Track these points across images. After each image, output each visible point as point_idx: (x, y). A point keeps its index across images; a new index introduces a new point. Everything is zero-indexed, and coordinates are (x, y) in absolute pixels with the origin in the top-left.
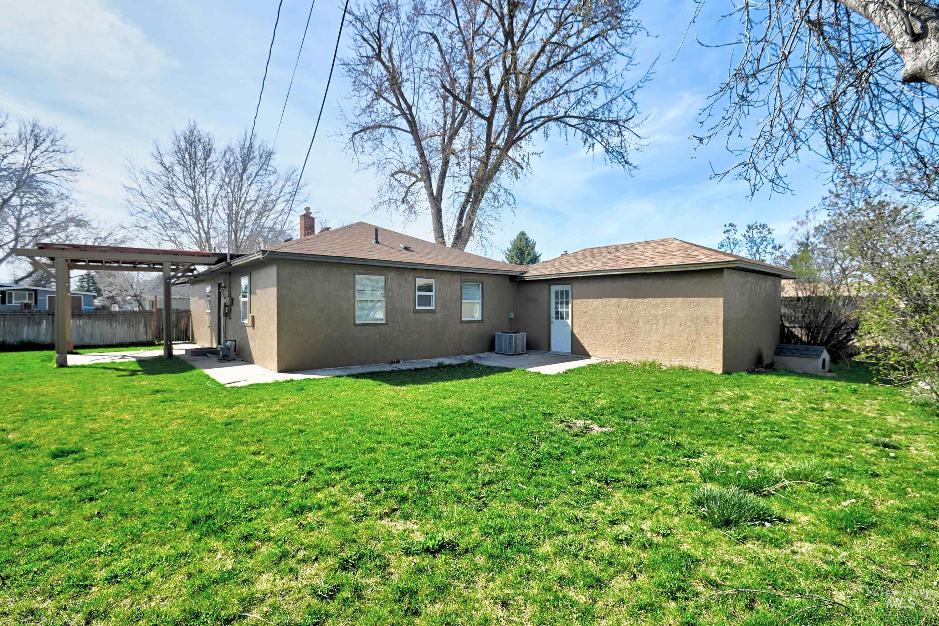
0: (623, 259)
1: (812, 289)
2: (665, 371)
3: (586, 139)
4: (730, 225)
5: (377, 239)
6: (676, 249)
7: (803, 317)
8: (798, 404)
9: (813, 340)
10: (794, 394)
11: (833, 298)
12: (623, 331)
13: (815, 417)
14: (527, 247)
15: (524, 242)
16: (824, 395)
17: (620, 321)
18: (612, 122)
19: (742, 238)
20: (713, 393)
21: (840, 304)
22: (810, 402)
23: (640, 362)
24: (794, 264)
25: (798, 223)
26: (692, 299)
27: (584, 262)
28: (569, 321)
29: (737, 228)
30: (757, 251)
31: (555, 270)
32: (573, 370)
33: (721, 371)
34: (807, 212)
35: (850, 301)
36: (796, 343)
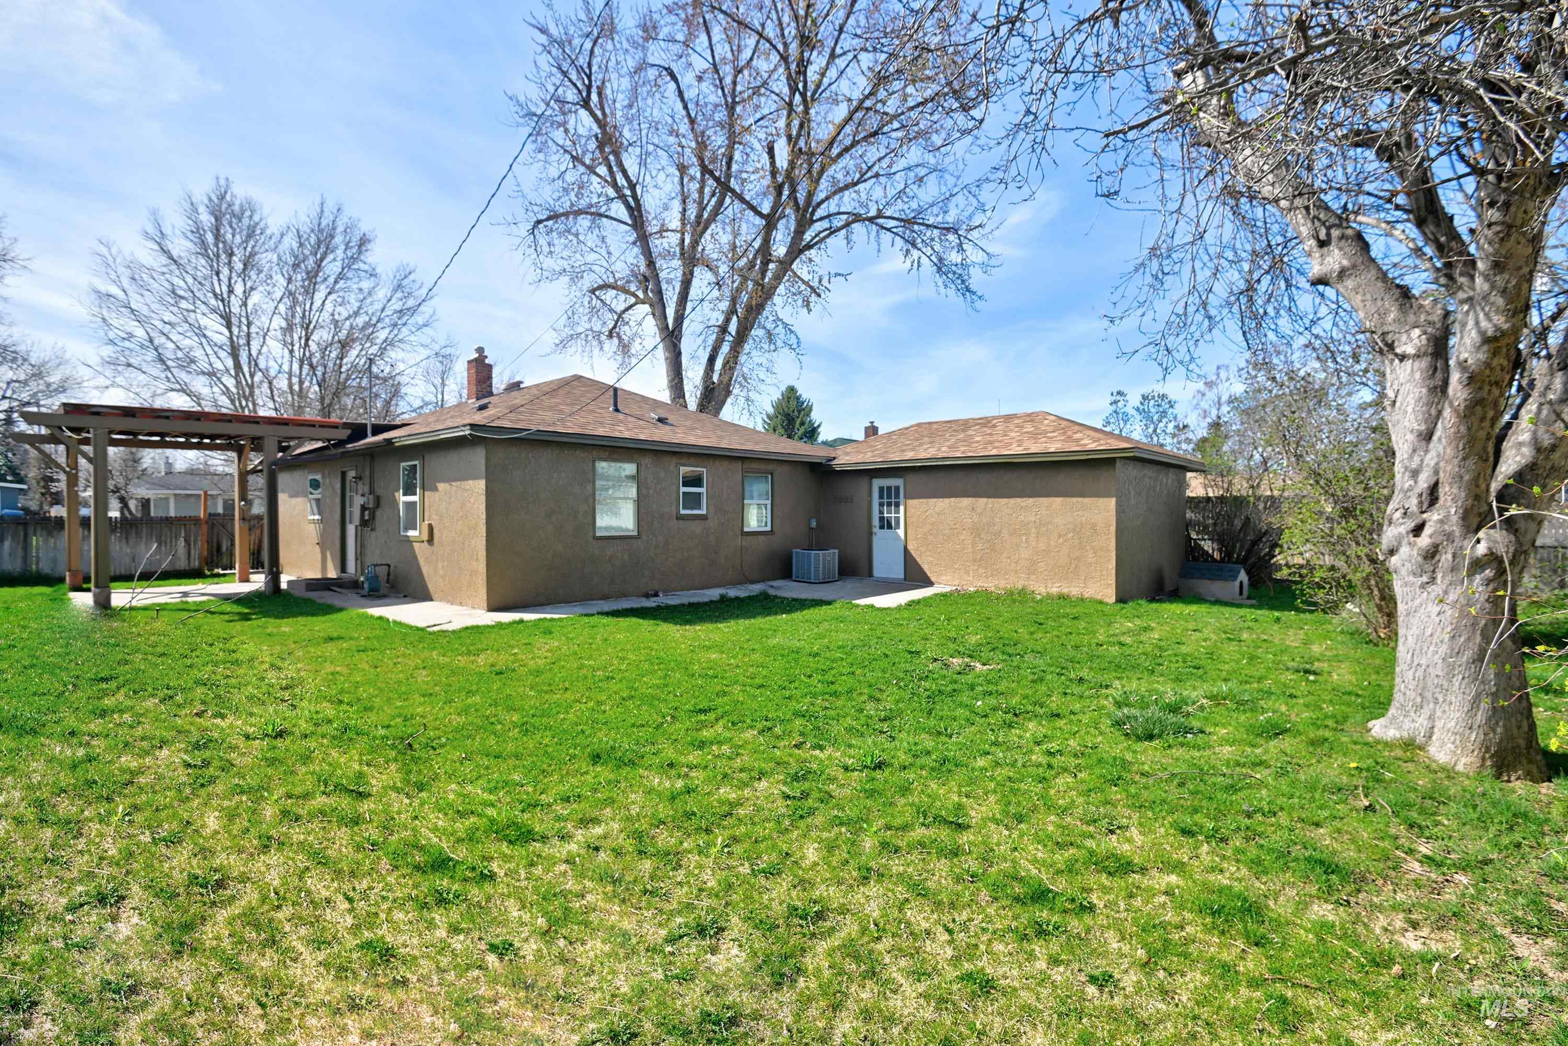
0: (977, 442)
1: (1226, 486)
2: (1041, 600)
3: (908, 251)
4: (1119, 393)
5: (616, 404)
6: (1051, 429)
7: (1215, 524)
8: (1212, 636)
9: (1228, 556)
10: (1207, 624)
11: (1252, 499)
12: (980, 547)
13: (1233, 646)
14: (799, 412)
15: (793, 404)
16: (1241, 625)
17: (976, 531)
18: (948, 229)
19: (1134, 413)
20: (1110, 624)
21: (1261, 507)
22: (1225, 632)
23: (1004, 589)
24: (1203, 452)
25: (1206, 383)
26: (1075, 500)
27: (921, 444)
28: (901, 532)
29: (1128, 398)
30: (1155, 431)
31: (880, 455)
32: (918, 602)
33: (1113, 599)
34: (1218, 368)
35: (1273, 503)
36: (1206, 561)
